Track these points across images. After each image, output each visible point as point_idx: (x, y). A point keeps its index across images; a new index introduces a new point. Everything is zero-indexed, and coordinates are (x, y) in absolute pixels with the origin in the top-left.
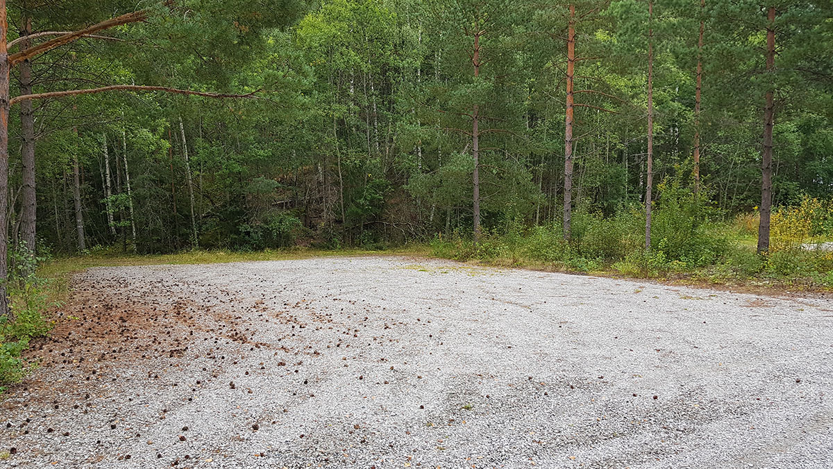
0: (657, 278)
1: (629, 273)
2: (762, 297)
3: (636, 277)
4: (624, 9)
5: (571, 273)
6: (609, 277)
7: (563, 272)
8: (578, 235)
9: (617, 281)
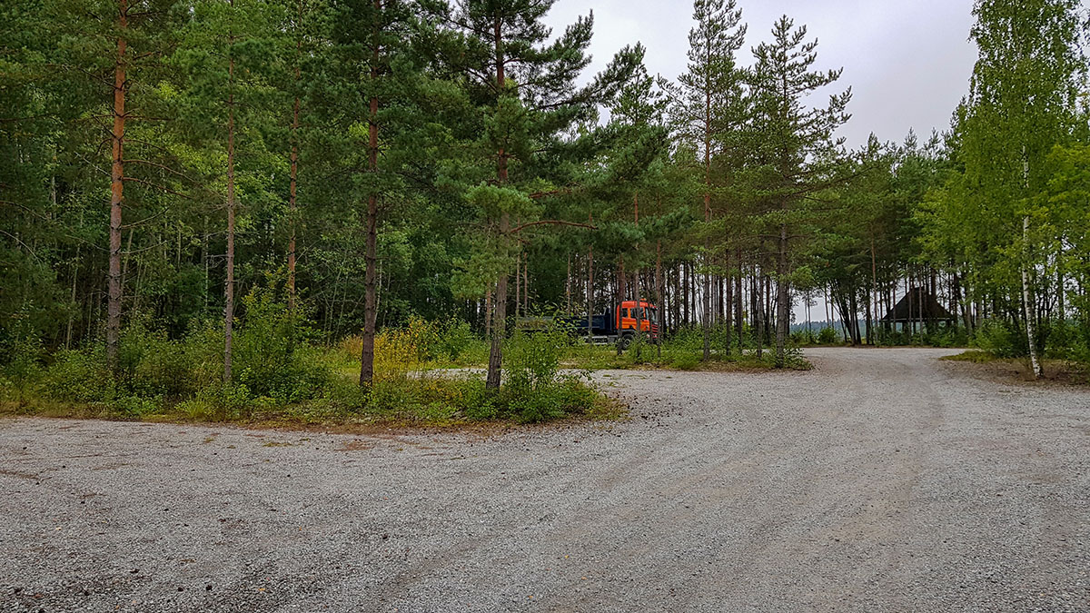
0: (237, 420)
1: (200, 416)
2: (361, 437)
3: (209, 420)
4: (195, 61)
5: (115, 419)
6: (172, 422)
7: (103, 418)
8: (130, 364)
9: (181, 428)
